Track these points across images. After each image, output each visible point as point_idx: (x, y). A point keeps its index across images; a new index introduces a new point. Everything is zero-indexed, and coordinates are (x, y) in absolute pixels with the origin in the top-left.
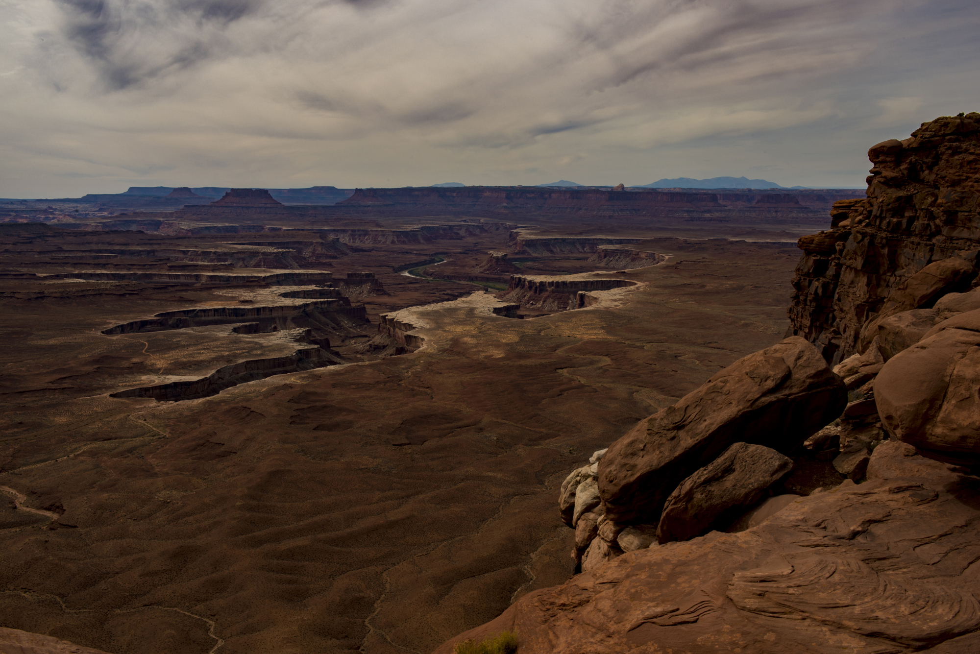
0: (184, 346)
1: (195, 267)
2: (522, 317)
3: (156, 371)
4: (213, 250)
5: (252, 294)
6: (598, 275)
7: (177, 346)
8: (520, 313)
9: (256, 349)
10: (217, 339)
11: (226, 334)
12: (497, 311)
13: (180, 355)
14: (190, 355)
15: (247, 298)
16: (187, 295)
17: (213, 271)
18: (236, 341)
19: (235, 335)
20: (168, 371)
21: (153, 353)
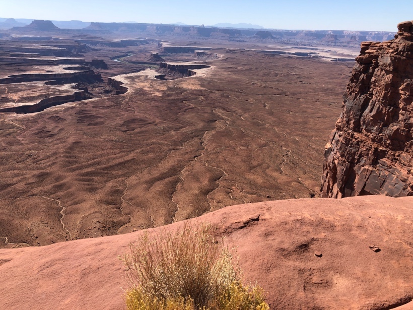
0: (24, 90)
1: (23, 55)
2: (166, 79)
3: (13, 101)
4: (30, 48)
5: (51, 68)
6: (195, 63)
7: (21, 90)
8: (165, 78)
9: (57, 92)
10: (39, 87)
11: (42, 85)
12: (156, 77)
13: (23, 94)
14: (28, 94)
15: (49, 70)
16: (21, 68)
17: (31, 57)
18: (48, 88)
19: (47, 85)
20: (19, 101)
21: (11, 93)
